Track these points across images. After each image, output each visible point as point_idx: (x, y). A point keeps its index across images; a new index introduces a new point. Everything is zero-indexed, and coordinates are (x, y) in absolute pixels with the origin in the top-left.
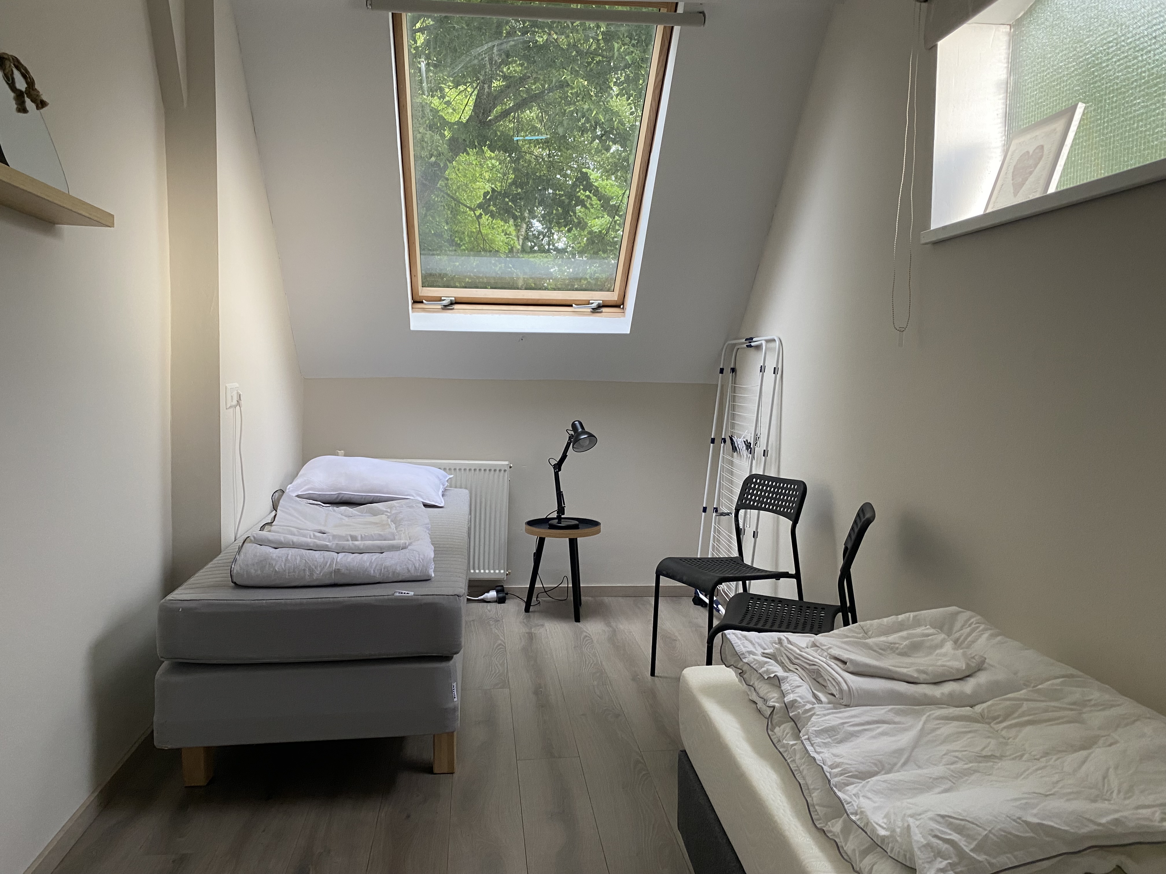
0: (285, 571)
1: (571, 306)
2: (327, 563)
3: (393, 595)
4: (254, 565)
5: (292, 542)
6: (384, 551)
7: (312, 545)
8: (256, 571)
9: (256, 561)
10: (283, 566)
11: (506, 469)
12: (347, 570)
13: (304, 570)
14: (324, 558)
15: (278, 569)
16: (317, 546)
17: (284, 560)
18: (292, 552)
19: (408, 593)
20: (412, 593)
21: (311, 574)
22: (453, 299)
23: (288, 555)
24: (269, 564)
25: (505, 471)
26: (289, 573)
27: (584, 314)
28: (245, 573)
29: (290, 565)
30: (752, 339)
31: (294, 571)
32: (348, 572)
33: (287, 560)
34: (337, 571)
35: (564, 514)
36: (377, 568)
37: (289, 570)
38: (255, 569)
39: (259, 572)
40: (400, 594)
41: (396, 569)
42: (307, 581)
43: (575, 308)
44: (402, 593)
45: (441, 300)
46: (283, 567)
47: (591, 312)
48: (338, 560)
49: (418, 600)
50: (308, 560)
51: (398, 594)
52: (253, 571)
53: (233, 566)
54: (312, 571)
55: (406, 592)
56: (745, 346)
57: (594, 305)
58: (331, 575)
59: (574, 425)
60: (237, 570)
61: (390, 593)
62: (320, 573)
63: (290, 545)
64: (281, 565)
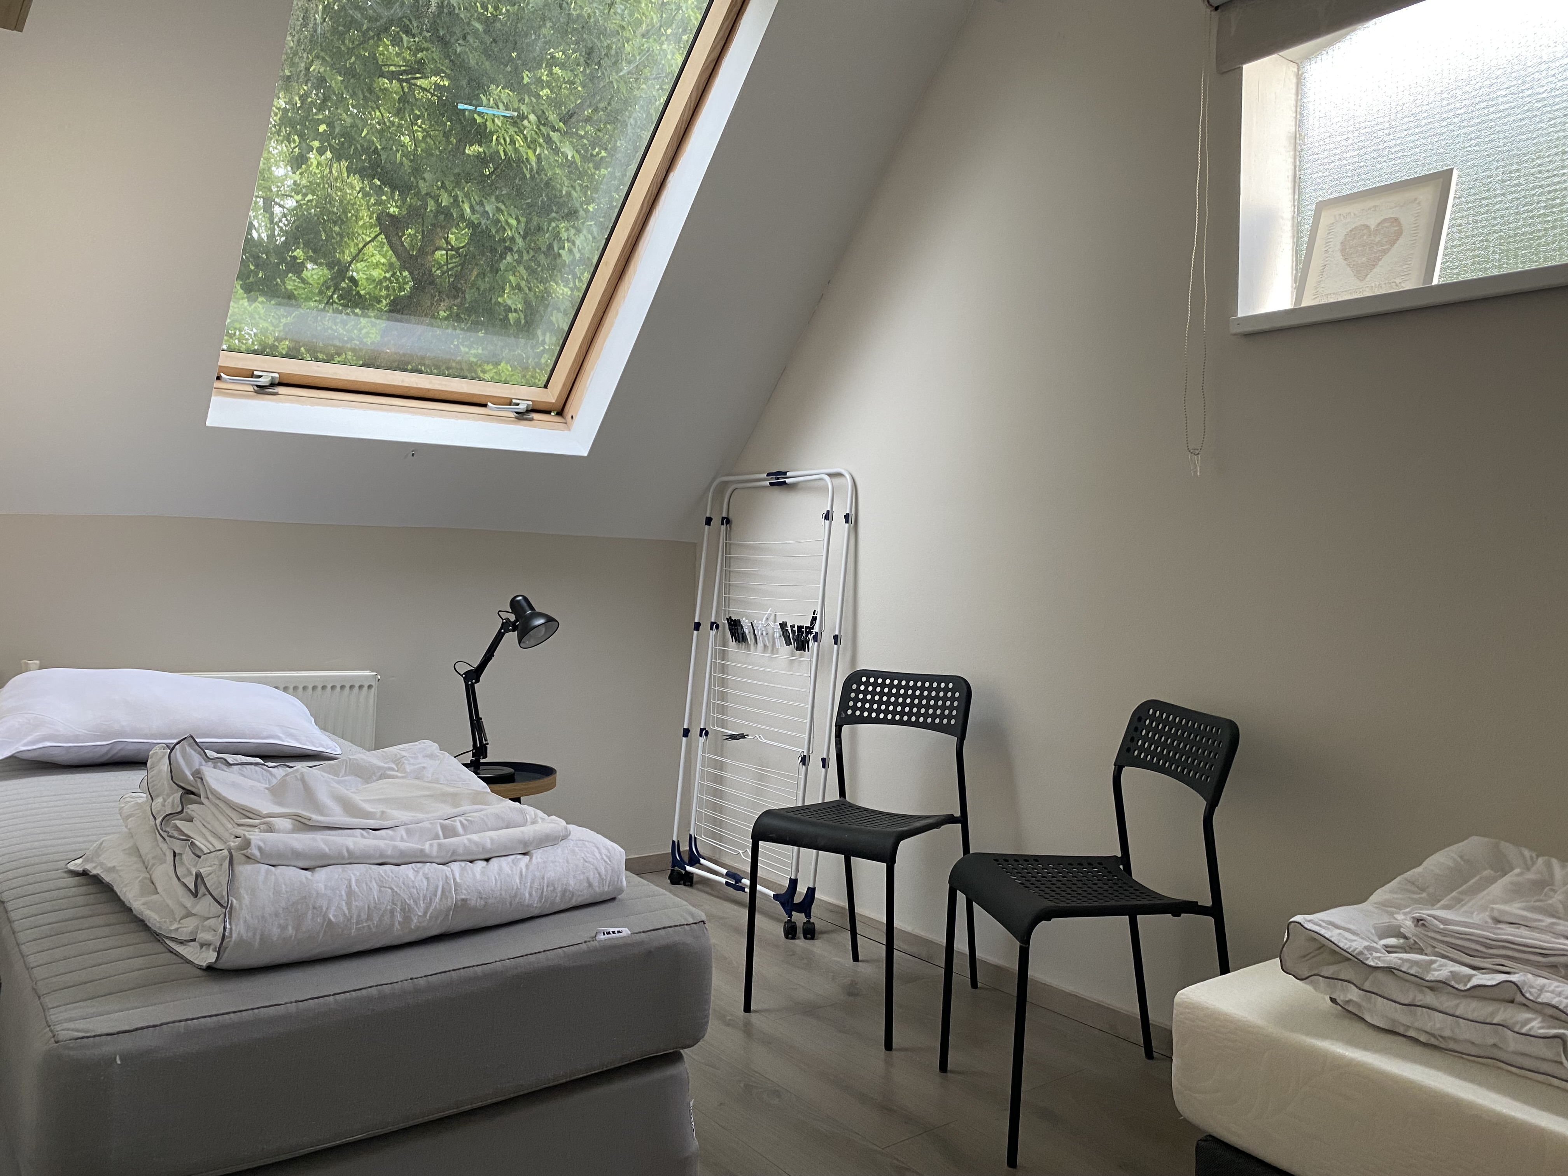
0: (349, 920)
1: (485, 406)
2: (437, 887)
3: (594, 938)
4: (277, 915)
5: (348, 851)
6: (530, 849)
7: (389, 852)
8: (284, 928)
9: (283, 904)
10: (345, 908)
11: (373, 684)
12: (481, 898)
13: (392, 912)
14: (427, 879)
15: (335, 916)
16: (402, 853)
17: (343, 893)
18: (355, 872)
19: (619, 932)
20: (626, 932)
21: (407, 919)
22: (277, 375)
23: (350, 881)
24: (314, 908)
25: (370, 687)
26: (357, 923)
27: (506, 421)
28: (258, 937)
29: (360, 904)
30: (785, 473)
31: (369, 918)
32: (483, 902)
33: (350, 893)
34: (462, 906)
35: (485, 757)
36: (536, 885)
37: (359, 916)
38: (280, 926)
39: (290, 931)
40: (606, 936)
41: (568, 884)
42: (398, 934)
43: (491, 409)
44: (608, 933)
45: (252, 376)
46: (347, 912)
47: (516, 418)
48: (458, 880)
49: (642, 943)
50: (397, 886)
51: (601, 937)
52: (276, 931)
53: (228, 926)
54: (407, 911)
55: (616, 930)
56: (767, 483)
57: (522, 407)
58: (447, 915)
59: (514, 604)
60: (239, 934)
61: (586, 936)
62: (425, 913)
63: (343, 858)
64: (339, 907)
